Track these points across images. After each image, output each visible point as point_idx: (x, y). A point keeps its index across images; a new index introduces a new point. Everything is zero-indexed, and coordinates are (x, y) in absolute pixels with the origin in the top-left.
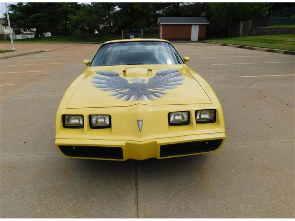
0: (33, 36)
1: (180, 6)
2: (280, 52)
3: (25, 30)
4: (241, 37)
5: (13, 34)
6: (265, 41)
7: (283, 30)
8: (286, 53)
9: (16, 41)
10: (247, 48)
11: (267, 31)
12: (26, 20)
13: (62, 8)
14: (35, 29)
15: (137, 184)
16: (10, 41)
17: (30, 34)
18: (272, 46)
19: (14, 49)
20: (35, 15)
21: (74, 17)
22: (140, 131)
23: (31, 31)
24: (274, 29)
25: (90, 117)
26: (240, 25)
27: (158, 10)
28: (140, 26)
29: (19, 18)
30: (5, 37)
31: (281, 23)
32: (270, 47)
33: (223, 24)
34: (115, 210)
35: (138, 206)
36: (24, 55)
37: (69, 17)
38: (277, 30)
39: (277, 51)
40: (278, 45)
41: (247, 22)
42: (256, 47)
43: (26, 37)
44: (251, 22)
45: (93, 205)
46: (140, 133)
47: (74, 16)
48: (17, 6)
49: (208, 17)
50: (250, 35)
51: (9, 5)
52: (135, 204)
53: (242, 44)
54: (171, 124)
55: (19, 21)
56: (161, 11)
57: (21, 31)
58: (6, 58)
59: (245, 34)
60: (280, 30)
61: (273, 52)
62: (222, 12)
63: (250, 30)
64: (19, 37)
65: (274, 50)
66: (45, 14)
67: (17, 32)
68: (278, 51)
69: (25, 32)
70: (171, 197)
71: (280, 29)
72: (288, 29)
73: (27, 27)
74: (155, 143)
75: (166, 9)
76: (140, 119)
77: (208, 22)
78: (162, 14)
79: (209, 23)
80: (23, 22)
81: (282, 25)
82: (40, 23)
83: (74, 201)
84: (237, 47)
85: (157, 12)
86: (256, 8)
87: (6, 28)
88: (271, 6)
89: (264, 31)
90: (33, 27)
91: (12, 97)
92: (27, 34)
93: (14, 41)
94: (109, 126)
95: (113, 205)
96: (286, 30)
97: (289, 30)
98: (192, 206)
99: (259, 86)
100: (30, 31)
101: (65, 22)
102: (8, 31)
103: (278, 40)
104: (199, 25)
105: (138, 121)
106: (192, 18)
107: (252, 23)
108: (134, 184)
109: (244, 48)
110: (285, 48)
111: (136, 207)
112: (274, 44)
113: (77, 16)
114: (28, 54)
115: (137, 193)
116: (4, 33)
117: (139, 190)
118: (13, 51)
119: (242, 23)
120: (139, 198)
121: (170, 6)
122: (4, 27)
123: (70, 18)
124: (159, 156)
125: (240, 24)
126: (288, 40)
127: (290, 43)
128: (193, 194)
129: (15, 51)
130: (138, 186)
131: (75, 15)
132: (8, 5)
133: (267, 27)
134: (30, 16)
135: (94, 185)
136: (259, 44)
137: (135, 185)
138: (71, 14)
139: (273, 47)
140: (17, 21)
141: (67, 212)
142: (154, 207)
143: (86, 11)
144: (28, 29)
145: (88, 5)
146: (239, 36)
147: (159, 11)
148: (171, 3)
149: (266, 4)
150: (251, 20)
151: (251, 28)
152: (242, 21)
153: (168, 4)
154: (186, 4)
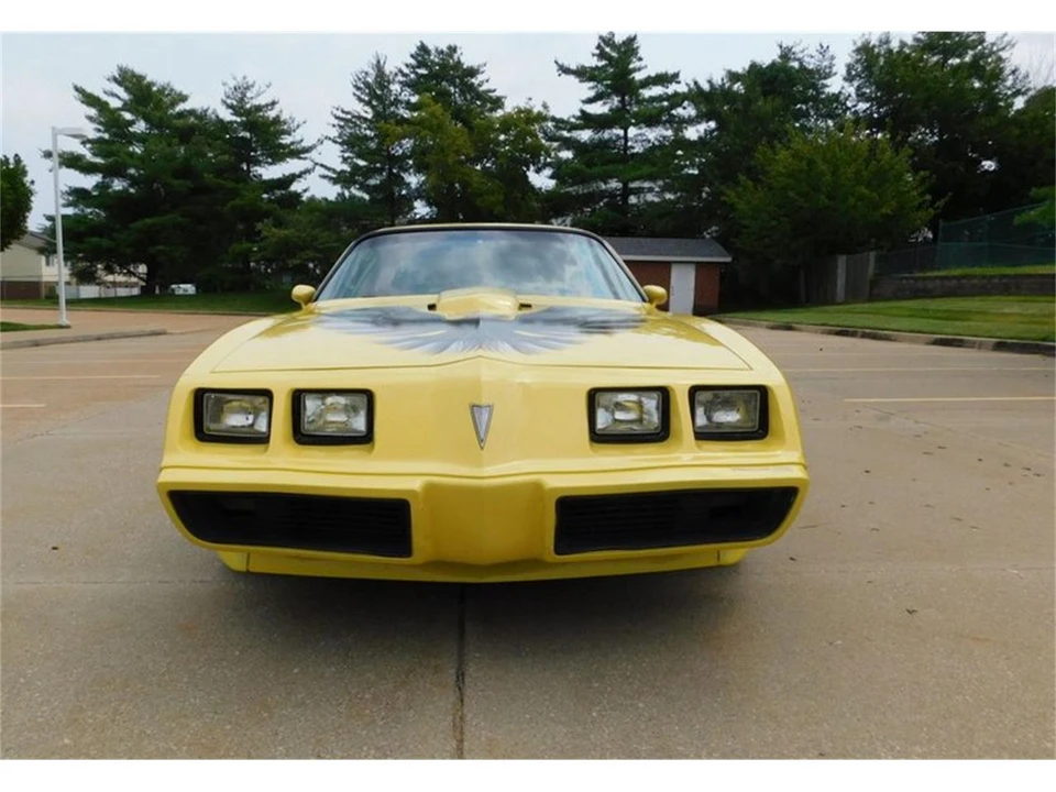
0: (136, 291)
1: (632, 205)
2: (980, 346)
3: (110, 270)
4: (839, 304)
5: (68, 283)
6: (925, 314)
7: (985, 281)
8: (1000, 346)
9: (74, 303)
10: (864, 336)
11: (930, 285)
12: (115, 235)
13: (238, 202)
14: (142, 269)
15: (463, 674)
16: (57, 303)
17: (127, 285)
18: (950, 329)
19: (64, 321)
20: (148, 221)
21: (274, 230)
22: (481, 441)
23: (130, 273)
24: (954, 277)
25: (298, 397)
26: (837, 267)
27: (558, 216)
29: (95, 229)
30: (44, 292)
31: (976, 263)
32: (946, 330)
33: (778, 261)
34: (369, 749)
35: (461, 741)
36: (99, 339)
37: (260, 232)
38: (964, 281)
39: (968, 341)
40: (972, 323)
41: (859, 255)
42: (894, 330)
43: (111, 293)
44: (872, 255)
45: (282, 729)
46: (482, 448)
47: (275, 226)
48: (95, 193)
49: (724, 241)
50: (872, 298)
51: (67, 189)
52: (451, 733)
53: (846, 323)
54: (598, 437)
55: (95, 240)
56: (570, 220)
57: (96, 272)
58: (37, 344)
59: (854, 295)
60: (975, 281)
61: (959, 346)
62: (773, 223)
63: (871, 281)
64: (89, 291)
65: (961, 341)
66: (180, 219)
67: (85, 277)
68: (974, 343)
69: (110, 278)
70: (594, 714)
71: (974, 277)
72: (1003, 276)
73: (119, 259)
74: (537, 487)
75: (582, 212)
76: (484, 402)
77: (725, 256)
79: (729, 259)
80: (105, 242)
81: (981, 266)
82: (161, 247)
83: (211, 715)
84: (830, 333)
85: (555, 223)
86: (889, 211)
87: (48, 264)
88: (938, 208)
89: (920, 285)
90: (137, 261)
91: (36, 435)
92: (115, 284)
93: (69, 302)
94: (366, 438)
95: (365, 732)
96: (995, 280)
97: (1005, 281)
98: (680, 745)
99: (917, 422)
100: (125, 274)
101: (246, 245)
102: (55, 271)
103: (970, 312)
104: (697, 263)
105: (474, 408)
106: (672, 242)
107: (878, 259)
108: (453, 671)
109: (853, 334)
110: (999, 334)
111: (454, 744)
112: (958, 323)
113: (286, 228)
114: (112, 337)
115: (462, 701)
116: (41, 276)
117: (468, 692)
118: (61, 327)
119: (842, 261)
120: (470, 715)
121: (598, 203)
122: (43, 258)
123: (264, 233)
124: (552, 547)
125: (836, 261)
126: (1006, 311)
127: (1012, 319)
128: (686, 709)
129: (68, 327)
130: (467, 680)
131: (279, 224)
132: (65, 189)
133: (929, 274)
134: (132, 226)
135: (296, 671)
136: (905, 323)
137: (454, 677)
138: (266, 221)
139: (957, 331)
140: (87, 240)
141: (175, 748)
142: (525, 743)
143: (317, 214)
144: (121, 266)
145: (326, 199)
146: (834, 303)
147: (561, 220)
148: (603, 194)
149: (920, 200)
150: (872, 250)
151: (876, 275)
152: (842, 253)
153: (591, 198)
154: (650, 197)
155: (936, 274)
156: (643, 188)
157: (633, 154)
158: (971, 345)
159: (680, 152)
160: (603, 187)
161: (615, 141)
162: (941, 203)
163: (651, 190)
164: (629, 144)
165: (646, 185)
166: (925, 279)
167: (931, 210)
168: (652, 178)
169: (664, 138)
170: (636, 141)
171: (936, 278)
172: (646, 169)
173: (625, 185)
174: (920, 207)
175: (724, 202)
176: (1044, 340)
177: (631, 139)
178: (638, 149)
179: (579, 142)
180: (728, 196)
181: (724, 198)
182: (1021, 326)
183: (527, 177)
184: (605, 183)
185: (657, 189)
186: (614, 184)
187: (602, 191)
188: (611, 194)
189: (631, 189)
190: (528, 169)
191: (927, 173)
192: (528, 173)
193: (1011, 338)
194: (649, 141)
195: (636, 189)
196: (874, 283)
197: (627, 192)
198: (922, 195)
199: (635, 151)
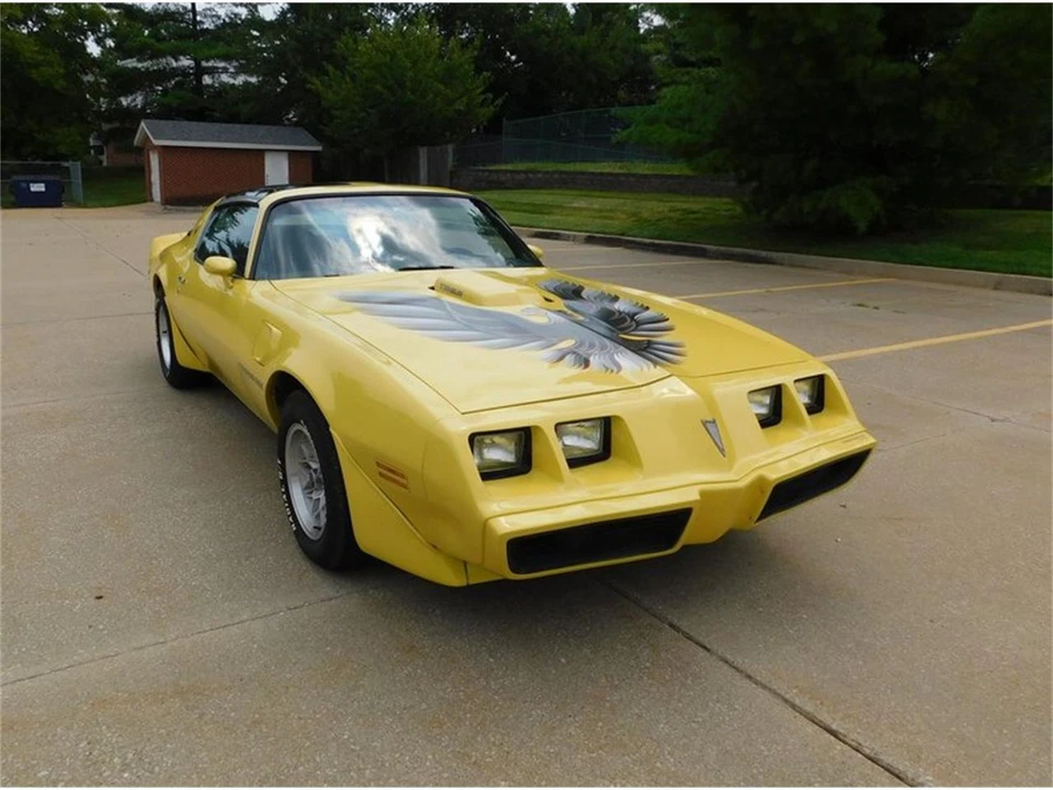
1: (208, 86)
2: (574, 239)
7: (548, 176)
8: (590, 240)
11: (503, 178)
24: (522, 172)
26: (419, 158)
27: (126, 95)
28: (63, 149)
32: (541, 224)
33: (366, 151)
38: (530, 175)
39: (564, 235)
41: (438, 148)
44: (450, 148)
56: (140, 100)
61: (556, 239)
62: (363, 114)
63: (451, 172)
65: (557, 234)
68: (569, 236)
71: (539, 172)
72: (562, 172)
75: (154, 91)
77: (317, 145)
78: (144, 108)
79: (319, 148)
85: (125, 102)
89: (494, 177)
96: (556, 176)
97: (564, 176)
104: (291, 154)
106: (262, 130)
107: (456, 152)
110: (584, 228)
112: (546, 217)
119: (423, 152)
121: (169, 81)
125: (418, 152)
126: (576, 205)
127: (585, 213)
139: (551, 226)
147: (130, 99)
148: (175, 72)
149: (483, 97)
150: (448, 142)
151: (454, 166)
152: (422, 145)
153: (163, 75)
154: (225, 78)
155: (503, 167)
156: (217, 68)
157: (202, 30)
158: (567, 238)
159: (255, 33)
160: (175, 64)
161: (182, 15)
162: (499, 101)
163: (225, 70)
164: (198, 18)
165: (222, 64)
166: (497, 171)
167: (492, 108)
168: (227, 58)
169: (236, 15)
170: (206, 16)
171: (507, 171)
172: (221, 48)
173: (198, 63)
174: (482, 104)
175: (310, 90)
176: (623, 235)
177: (200, 14)
178: (208, 25)
179: (143, 11)
180: (313, 84)
181: (308, 86)
182: (597, 221)
183: (84, 47)
184: (176, 60)
185: (232, 70)
186: (186, 62)
187: (173, 68)
188: (183, 72)
189: (205, 68)
190: (87, 39)
191: (489, 74)
192: (87, 43)
193: (597, 233)
194: (219, 18)
195: (209, 68)
196: (453, 174)
197: (200, 71)
198: (484, 93)
199: (205, 27)
